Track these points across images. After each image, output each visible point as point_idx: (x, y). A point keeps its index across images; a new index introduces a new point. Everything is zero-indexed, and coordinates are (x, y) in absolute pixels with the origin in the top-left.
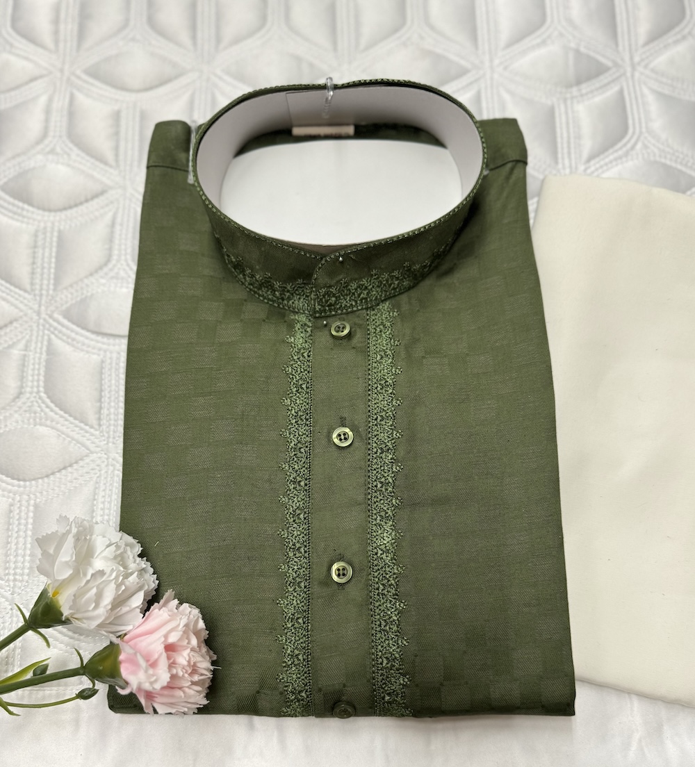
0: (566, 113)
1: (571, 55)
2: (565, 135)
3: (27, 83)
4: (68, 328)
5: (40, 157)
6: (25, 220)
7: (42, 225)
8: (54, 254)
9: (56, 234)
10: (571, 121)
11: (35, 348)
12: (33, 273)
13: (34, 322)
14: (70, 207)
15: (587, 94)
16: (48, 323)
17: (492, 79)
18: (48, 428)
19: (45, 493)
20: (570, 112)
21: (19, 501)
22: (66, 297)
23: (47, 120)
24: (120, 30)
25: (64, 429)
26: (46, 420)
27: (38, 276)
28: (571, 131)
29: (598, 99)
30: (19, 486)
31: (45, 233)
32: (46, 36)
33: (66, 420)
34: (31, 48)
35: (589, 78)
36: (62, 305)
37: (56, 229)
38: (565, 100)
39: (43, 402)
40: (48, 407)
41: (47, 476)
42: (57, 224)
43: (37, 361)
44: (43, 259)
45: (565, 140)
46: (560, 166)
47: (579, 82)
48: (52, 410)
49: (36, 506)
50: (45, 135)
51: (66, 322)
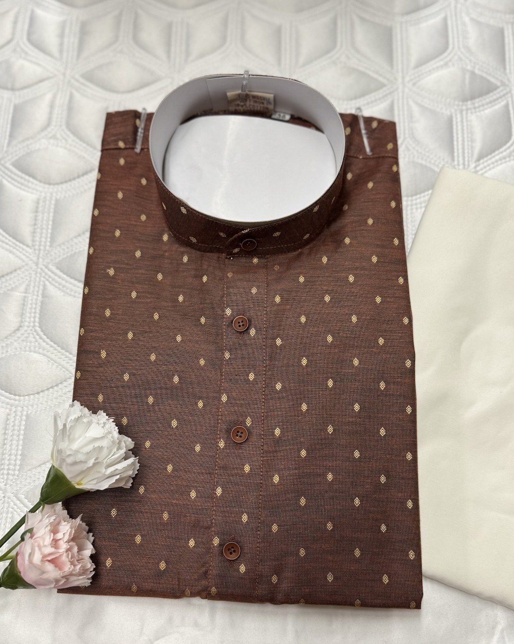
0: (462, 121)
1: (467, 76)
2: (460, 139)
3: (37, 83)
4: (60, 277)
5: (44, 141)
6: (30, 190)
7: (43, 194)
8: (51, 218)
9: (53, 202)
10: (465, 128)
11: (33, 291)
12: (34, 232)
13: (33, 271)
14: (66, 182)
15: (479, 107)
16: (43, 271)
17: (403, 92)
18: (40, 355)
19: (35, 406)
20: (465, 120)
21: (15, 412)
22: (59, 252)
23: (51, 113)
24: (111, 44)
25: (53, 356)
26: (39, 349)
27: (38, 235)
28: (466, 136)
29: (488, 111)
30: (15, 400)
31: (44, 202)
32: (54, 47)
33: (56, 349)
34: (41, 56)
35: (481, 95)
36: (56, 258)
37: (54, 198)
38: (461, 111)
39: (38, 334)
40: (41, 338)
41: (38, 393)
42: (54, 194)
43: (34, 301)
44: (42, 221)
45: (460, 143)
46: (456, 163)
47: (473, 98)
48: (44, 341)
49: (27, 416)
50: (48, 124)
51: (58, 272)
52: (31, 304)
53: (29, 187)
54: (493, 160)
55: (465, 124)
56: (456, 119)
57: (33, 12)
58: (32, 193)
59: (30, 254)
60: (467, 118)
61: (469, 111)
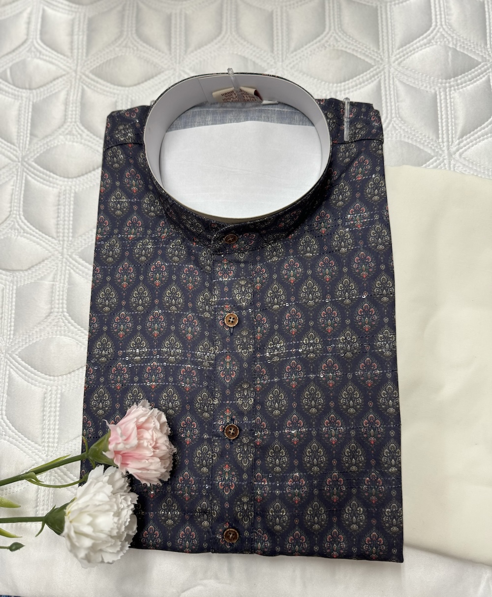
52: (59, 291)
53: (50, 182)
54: (476, 136)
55: (448, 101)
56: (440, 96)
57: (44, 10)
58: (53, 187)
59: (56, 246)
60: (450, 94)
61: (452, 88)
